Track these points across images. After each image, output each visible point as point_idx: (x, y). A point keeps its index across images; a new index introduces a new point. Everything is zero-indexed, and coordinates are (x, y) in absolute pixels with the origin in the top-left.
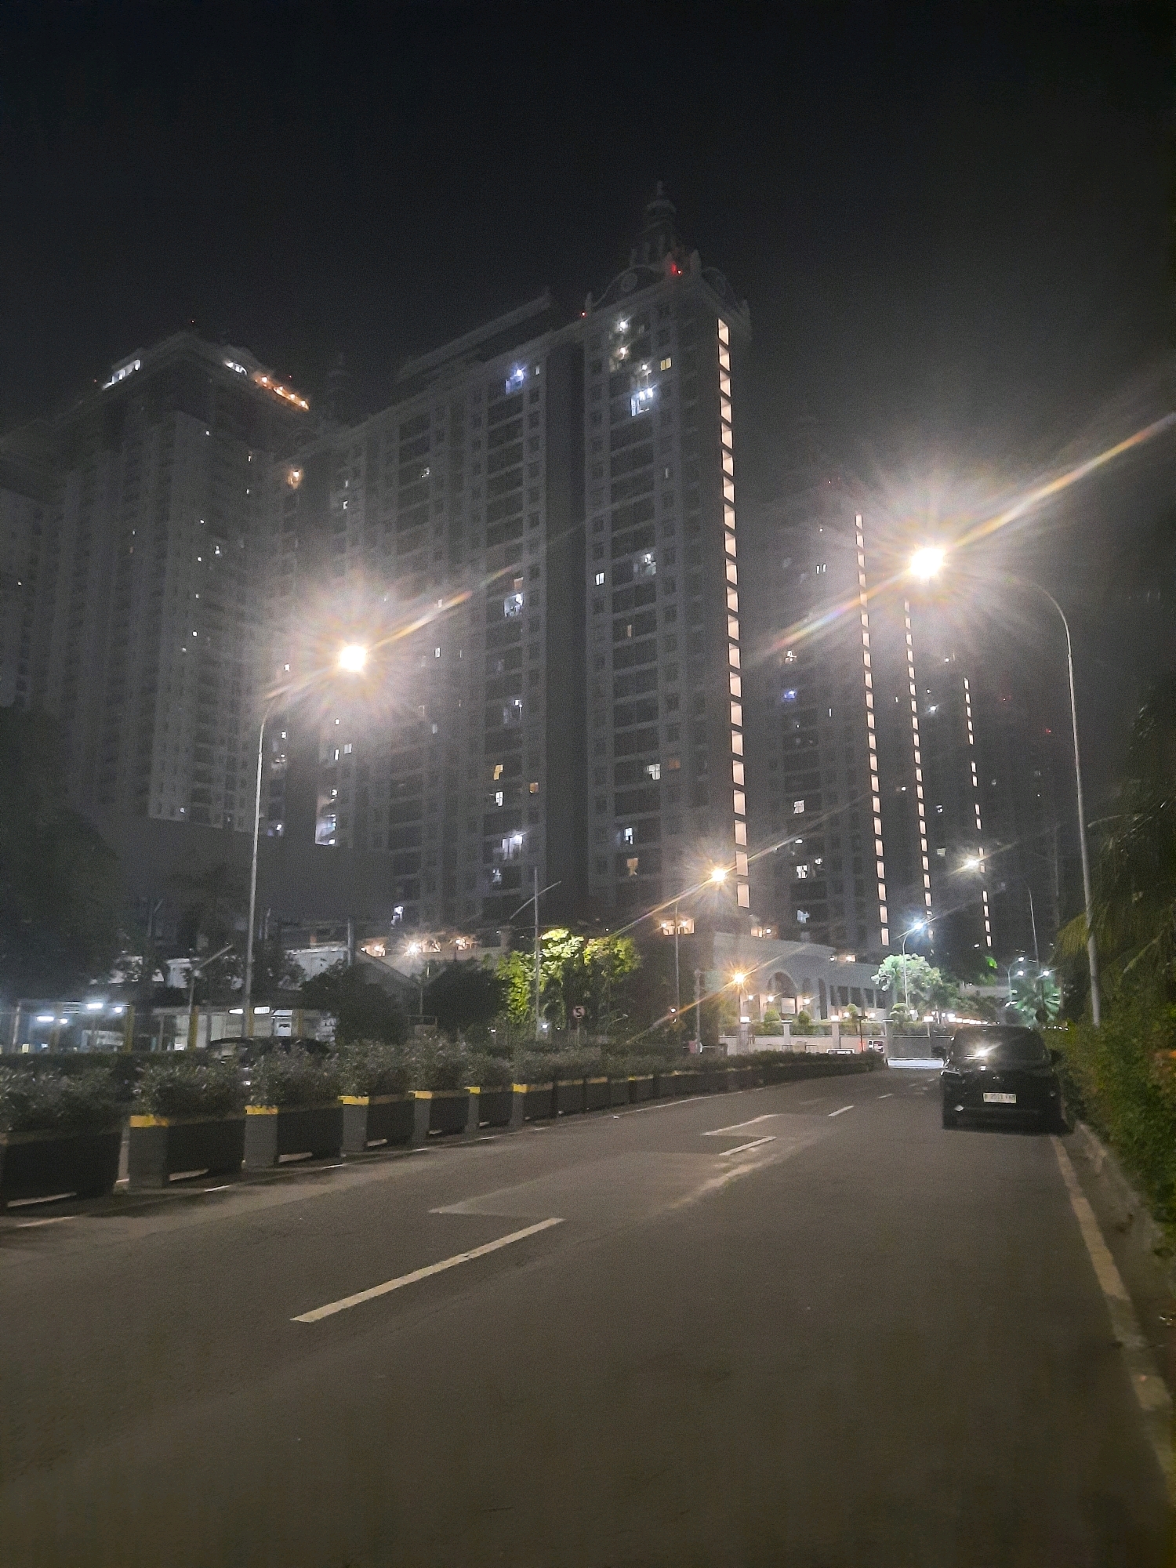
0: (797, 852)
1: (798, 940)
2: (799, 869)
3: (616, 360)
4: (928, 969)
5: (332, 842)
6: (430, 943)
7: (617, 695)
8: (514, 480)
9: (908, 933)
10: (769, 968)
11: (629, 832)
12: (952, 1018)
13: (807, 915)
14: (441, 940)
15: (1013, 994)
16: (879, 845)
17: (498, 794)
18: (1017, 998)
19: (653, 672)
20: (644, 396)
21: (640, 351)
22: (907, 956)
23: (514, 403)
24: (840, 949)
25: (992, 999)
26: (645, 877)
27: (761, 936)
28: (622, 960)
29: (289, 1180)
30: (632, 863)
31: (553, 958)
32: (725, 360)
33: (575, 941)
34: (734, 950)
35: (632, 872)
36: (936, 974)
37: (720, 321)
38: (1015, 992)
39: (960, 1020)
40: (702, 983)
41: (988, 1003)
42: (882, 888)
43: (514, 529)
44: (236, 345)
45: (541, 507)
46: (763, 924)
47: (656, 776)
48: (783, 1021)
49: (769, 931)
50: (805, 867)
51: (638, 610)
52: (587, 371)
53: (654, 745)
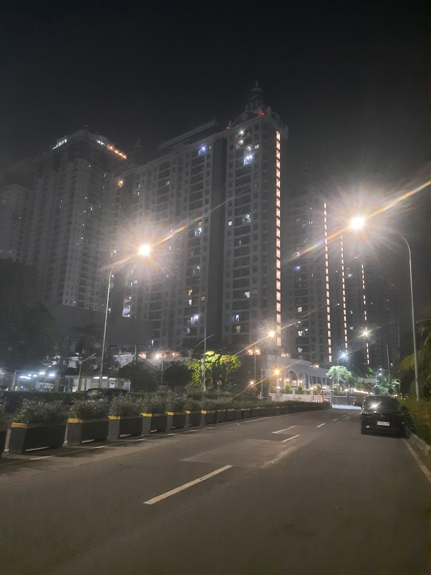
0: (299, 326)
1: (298, 359)
2: (299, 332)
3: (239, 145)
4: (347, 372)
5: (129, 316)
6: (163, 355)
7: (235, 266)
8: (200, 187)
9: (340, 358)
10: (288, 369)
11: (237, 316)
12: (355, 390)
13: (302, 350)
14: (167, 353)
15: (377, 382)
16: (329, 325)
17: (190, 300)
18: (379, 383)
19: (249, 258)
20: (249, 158)
21: (247, 142)
22: (339, 367)
23: (201, 159)
24: (314, 363)
25: (370, 384)
26: (243, 333)
27: (285, 357)
28: (234, 364)
29: (125, 445)
30: (238, 328)
31: (208, 362)
32: (278, 146)
33: (217, 356)
34: (275, 361)
35: (238, 331)
36: (350, 374)
37: (277, 132)
38: (378, 381)
39: (358, 391)
40: (264, 374)
41: (369, 385)
42: (330, 341)
43: (200, 205)
44: (101, 135)
45: (209, 197)
46: (285, 352)
47: (248, 296)
48: (292, 389)
49: (288, 355)
50: (302, 332)
51: (244, 235)
52: (228, 148)
53: (248, 285)
